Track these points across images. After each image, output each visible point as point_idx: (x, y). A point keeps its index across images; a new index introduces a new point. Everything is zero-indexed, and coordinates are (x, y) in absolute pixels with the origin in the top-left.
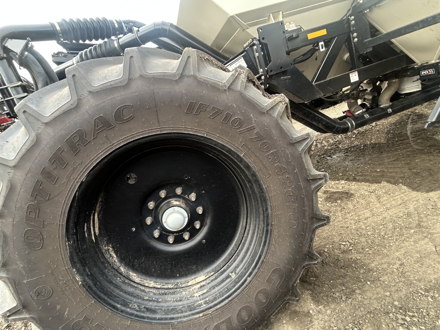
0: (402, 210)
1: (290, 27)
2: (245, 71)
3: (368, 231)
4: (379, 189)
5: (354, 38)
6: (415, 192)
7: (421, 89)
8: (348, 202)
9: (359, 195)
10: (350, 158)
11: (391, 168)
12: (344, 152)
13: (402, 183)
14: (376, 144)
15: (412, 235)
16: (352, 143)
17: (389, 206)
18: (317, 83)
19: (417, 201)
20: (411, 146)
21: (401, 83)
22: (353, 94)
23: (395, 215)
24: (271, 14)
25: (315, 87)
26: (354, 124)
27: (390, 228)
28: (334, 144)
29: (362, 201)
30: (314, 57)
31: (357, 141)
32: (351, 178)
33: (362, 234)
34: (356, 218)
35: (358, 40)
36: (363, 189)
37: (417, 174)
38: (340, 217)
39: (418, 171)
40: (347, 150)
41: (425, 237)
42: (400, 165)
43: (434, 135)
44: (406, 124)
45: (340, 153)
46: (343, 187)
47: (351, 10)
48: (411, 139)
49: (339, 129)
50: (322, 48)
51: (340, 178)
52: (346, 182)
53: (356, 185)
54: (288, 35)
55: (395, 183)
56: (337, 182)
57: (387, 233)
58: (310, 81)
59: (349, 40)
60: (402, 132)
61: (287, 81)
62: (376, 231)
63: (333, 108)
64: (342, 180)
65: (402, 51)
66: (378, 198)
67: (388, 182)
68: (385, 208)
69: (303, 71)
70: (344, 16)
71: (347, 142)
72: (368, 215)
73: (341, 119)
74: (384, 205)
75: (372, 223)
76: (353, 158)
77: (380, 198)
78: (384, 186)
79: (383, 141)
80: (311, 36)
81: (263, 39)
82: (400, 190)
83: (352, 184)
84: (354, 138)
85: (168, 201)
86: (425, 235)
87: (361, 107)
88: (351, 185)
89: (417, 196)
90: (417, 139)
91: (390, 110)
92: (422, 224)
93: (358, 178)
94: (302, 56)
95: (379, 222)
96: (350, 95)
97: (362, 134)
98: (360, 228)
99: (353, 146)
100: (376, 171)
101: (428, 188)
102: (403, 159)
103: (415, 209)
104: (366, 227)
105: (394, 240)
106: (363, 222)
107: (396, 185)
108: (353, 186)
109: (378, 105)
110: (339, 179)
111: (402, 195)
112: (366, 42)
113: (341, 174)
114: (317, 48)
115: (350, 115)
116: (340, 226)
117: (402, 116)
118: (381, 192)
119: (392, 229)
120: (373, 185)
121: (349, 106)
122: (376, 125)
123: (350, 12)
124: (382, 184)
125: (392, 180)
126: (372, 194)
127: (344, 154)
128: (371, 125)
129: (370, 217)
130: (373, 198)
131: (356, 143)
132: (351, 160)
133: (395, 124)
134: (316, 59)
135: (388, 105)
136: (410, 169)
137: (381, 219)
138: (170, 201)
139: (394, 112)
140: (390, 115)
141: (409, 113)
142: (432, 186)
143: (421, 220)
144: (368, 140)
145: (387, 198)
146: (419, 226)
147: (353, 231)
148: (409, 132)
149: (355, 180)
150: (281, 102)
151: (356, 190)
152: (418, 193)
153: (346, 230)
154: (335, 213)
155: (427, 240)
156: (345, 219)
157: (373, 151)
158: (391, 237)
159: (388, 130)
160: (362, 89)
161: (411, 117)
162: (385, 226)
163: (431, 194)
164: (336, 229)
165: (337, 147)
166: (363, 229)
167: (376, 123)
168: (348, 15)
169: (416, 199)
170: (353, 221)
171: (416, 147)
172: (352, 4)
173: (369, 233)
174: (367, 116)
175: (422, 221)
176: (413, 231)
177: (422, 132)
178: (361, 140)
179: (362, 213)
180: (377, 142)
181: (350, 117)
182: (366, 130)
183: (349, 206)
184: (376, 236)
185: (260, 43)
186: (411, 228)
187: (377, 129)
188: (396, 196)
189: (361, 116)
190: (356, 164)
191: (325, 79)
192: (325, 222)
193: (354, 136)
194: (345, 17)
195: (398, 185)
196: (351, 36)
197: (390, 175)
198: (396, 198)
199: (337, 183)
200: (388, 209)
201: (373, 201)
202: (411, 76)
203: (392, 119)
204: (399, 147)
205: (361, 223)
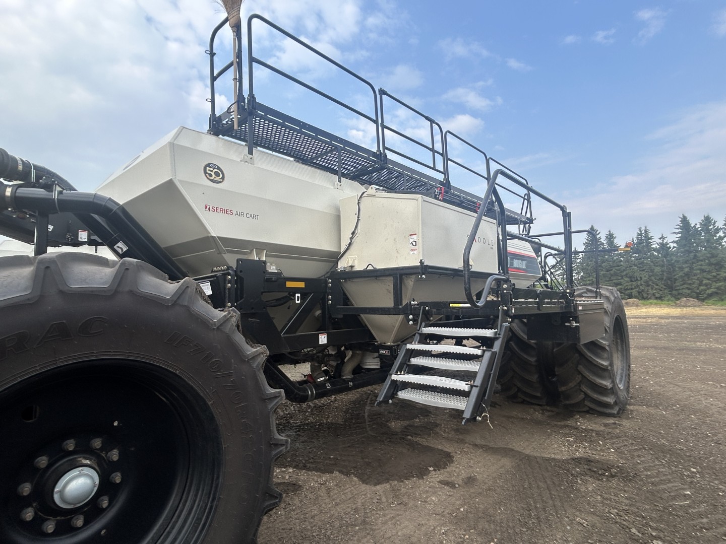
0: (350, 505)
1: (272, 269)
2: (237, 316)
3: (314, 532)
4: (330, 481)
5: (329, 300)
6: (365, 485)
7: (379, 367)
8: (295, 497)
9: (307, 488)
10: (302, 439)
11: (345, 455)
12: (295, 431)
13: (354, 474)
14: (332, 424)
15: (356, 533)
16: (306, 419)
17: (338, 501)
18: (286, 335)
19: (365, 495)
20: (367, 432)
21: (363, 357)
22: (318, 357)
23: (343, 512)
24: (255, 250)
25: (283, 339)
26: (314, 392)
27: (337, 526)
28: (285, 417)
29: (310, 495)
30: (287, 305)
31: (312, 417)
32: (301, 465)
33: (307, 536)
34: (302, 517)
35: (331, 303)
36: (313, 479)
37: (368, 464)
38: (283, 517)
39: (370, 461)
40: (299, 428)
41: (368, 534)
42: (354, 453)
43: (387, 421)
44: (365, 404)
45: (291, 431)
46: (290, 477)
47: (329, 273)
48: (367, 423)
49: (297, 396)
50: (298, 300)
51: (287, 464)
52: (295, 469)
53: (305, 474)
54: (267, 276)
55: (347, 474)
56: (284, 469)
57: (333, 533)
58: (279, 330)
59: (324, 300)
60: (360, 414)
61: (255, 324)
62: (323, 531)
63: (294, 367)
64: (290, 467)
65: (366, 325)
66: (329, 490)
67: (341, 472)
68: (334, 503)
69: (274, 318)
70: (322, 276)
71: (301, 417)
72: (315, 512)
73: (301, 383)
74: (334, 500)
75: (319, 522)
76: (306, 438)
77: (330, 491)
78: (335, 477)
79: (340, 421)
80: (290, 284)
81: (241, 271)
82: (351, 482)
83: (301, 473)
84: (309, 412)
85: (71, 457)
86: (367, 531)
87: (324, 375)
88: (299, 474)
89: (366, 489)
90: (373, 424)
91: (351, 384)
92: (367, 519)
93: (308, 465)
94: (275, 301)
95: (326, 520)
96: (315, 357)
97: (319, 408)
98: (305, 529)
99: (307, 424)
100: (330, 458)
101: (376, 481)
102: (358, 446)
103: (363, 504)
104: (312, 527)
105: (339, 540)
106: (309, 522)
107: (348, 476)
108: (302, 476)
109: (340, 376)
110: (287, 466)
111: (353, 488)
112: (338, 308)
113: (289, 459)
114: (292, 298)
115: (311, 381)
116: (282, 527)
117: (363, 394)
118: (332, 484)
119: (338, 528)
120: (324, 475)
121: (313, 369)
122: (335, 400)
123: (328, 275)
124: (334, 475)
125: (344, 470)
126: (323, 486)
127: (296, 432)
128: (329, 400)
129: (317, 515)
130: (322, 492)
131: (311, 419)
132: (302, 442)
133: (354, 402)
134: (289, 308)
135: (349, 377)
136: (363, 458)
137: (329, 517)
138: (75, 458)
139: (356, 387)
140: (350, 389)
141: (369, 392)
142: (379, 478)
143: (366, 516)
144: (325, 418)
145: (337, 492)
146: (364, 522)
147: (297, 533)
148: (366, 414)
149: (305, 467)
150: (262, 353)
151: (304, 481)
152: (367, 486)
153: (288, 533)
154: (277, 511)
155: (369, 537)
156: (289, 518)
157: (329, 433)
158: (337, 537)
159: (346, 409)
160: (327, 353)
161: (370, 397)
162: (332, 524)
163: (378, 487)
164: (276, 532)
165: (287, 423)
166: (308, 530)
167: (335, 397)
168: (326, 276)
169: (364, 493)
170: (297, 521)
171: (370, 433)
172: (331, 269)
173: (314, 534)
174: (328, 386)
175: (368, 517)
176: (357, 528)
177: (378, 416)
178: (317, 416)
179: (309, 510)
180: (334, 421)
181: (310, 383)
182: (323, 404)
183: (295, 502)
184: (322, 537)
185: (236, 275)
186: (356, 526)
187: (336, 405)
188: (346, 489)
189: (323, 384)
190: (308, 448)
191: (295, 333)
192: (277, 501)
193: (309, 410)
194: (323, 278)
195: (350, 475)
196: (326, 296)
197: (344, 464)
198: (347, 491)
199: (283, 471)
200: (337, 505)
201: (322, 495)
202: (371, 352)
203: (352, 396)
204: (355, 431)
205: (307, 523)
